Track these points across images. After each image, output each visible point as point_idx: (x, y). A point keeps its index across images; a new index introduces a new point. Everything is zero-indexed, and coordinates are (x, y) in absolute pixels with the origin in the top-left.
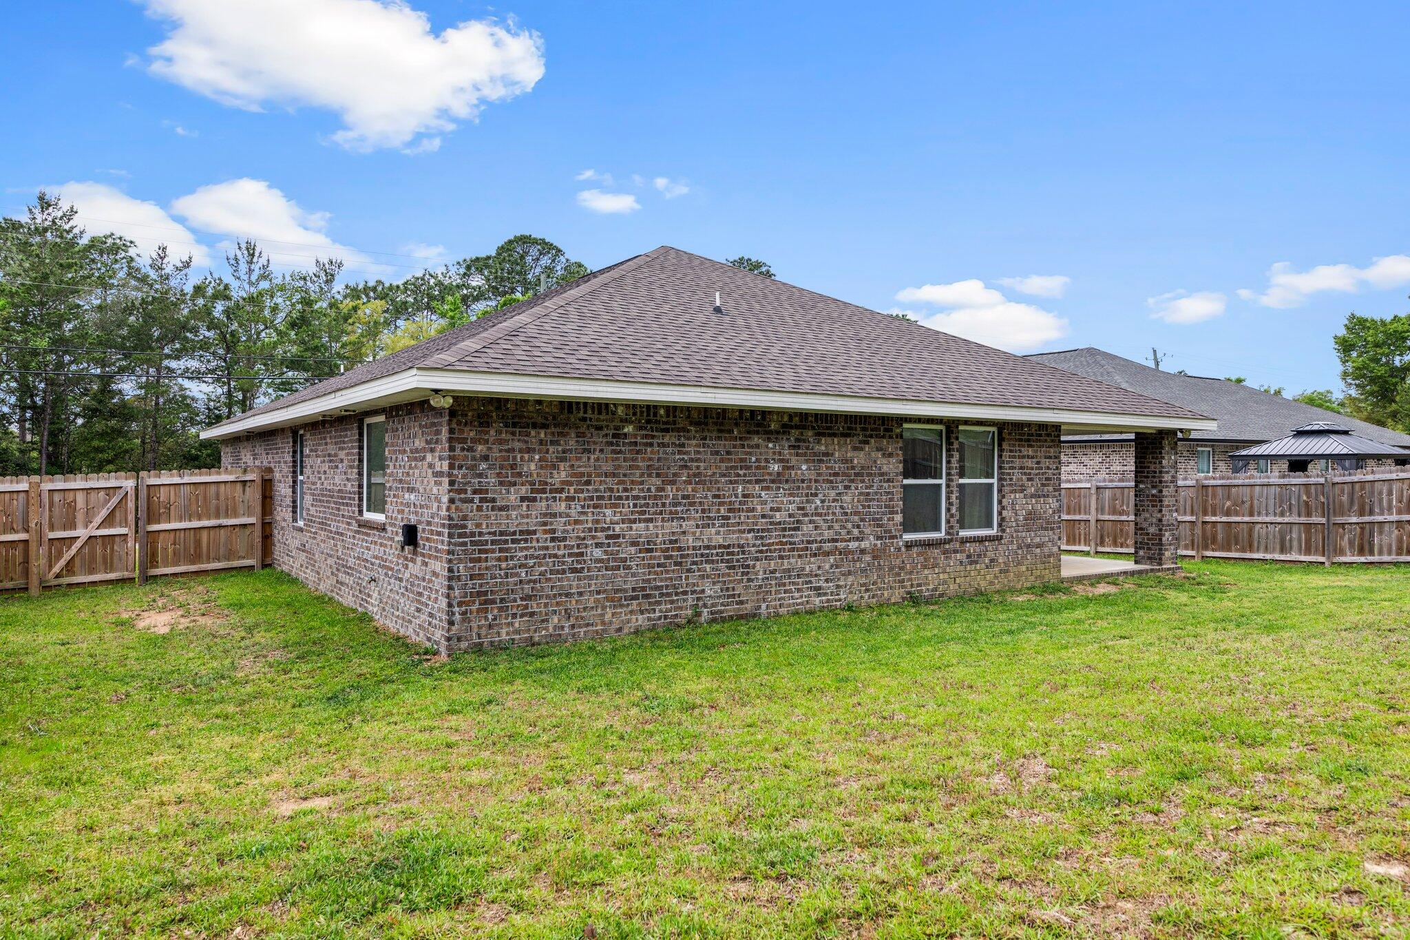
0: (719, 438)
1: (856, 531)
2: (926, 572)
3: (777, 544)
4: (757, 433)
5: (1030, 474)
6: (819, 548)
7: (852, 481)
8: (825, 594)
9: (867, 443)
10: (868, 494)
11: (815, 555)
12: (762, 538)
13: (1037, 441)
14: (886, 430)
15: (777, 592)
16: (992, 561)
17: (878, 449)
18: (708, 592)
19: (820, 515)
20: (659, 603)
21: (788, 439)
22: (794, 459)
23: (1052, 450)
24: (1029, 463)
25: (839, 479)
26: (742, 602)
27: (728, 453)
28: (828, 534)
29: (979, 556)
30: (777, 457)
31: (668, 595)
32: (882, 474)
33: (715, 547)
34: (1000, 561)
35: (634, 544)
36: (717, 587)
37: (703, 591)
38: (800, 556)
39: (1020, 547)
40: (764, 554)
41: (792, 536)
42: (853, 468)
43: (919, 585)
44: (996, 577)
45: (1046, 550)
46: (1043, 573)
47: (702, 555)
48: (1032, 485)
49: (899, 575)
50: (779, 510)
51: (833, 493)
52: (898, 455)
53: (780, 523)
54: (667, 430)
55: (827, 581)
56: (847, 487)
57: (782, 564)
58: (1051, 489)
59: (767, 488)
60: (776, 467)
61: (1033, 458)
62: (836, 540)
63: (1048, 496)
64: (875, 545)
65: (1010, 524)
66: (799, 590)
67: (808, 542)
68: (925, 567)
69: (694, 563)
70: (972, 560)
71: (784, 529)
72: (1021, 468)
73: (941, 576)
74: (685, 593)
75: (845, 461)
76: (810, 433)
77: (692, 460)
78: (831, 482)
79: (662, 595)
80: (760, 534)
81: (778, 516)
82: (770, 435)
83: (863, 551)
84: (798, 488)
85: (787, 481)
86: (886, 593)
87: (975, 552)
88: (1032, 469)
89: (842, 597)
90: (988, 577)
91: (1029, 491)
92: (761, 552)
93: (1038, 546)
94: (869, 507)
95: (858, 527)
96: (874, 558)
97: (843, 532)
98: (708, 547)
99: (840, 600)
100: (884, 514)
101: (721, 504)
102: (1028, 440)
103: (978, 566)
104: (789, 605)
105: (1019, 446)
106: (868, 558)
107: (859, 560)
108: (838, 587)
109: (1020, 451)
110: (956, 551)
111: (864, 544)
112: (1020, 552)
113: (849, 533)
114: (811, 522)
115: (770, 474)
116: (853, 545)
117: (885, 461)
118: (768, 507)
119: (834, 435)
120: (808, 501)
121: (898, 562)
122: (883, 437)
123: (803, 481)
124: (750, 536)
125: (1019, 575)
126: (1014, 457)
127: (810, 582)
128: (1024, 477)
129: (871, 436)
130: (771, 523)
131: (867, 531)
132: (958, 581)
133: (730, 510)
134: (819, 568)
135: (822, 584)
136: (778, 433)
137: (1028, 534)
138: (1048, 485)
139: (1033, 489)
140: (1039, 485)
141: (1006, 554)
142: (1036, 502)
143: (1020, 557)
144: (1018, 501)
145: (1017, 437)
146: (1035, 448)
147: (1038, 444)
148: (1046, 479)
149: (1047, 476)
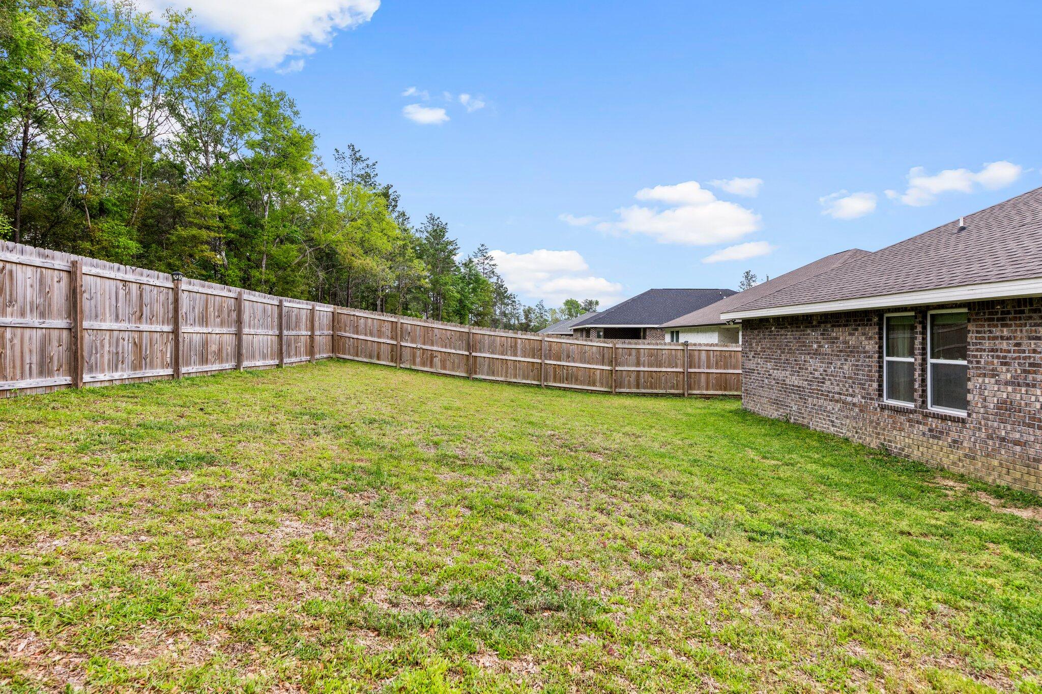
0: (797, 331)
1: (851, 390)
2: (895, 432)
3: (816, 390)
4: (809, 327)
5: (1005, 357)
6: (833, 397)
7: (848, 356)
8: (836, 427)
9: (856, 330)
10: (857, 365)
11: (831, 401)
12: (810, 385)
13: (1015, 319)
14: (868, 320)
15: (816, 417)
16: (955, 441)
17: (864, 334)
18: (794, 409)
19: (833, 376)
20: (780, 408)
21: (820, 330)
22: (822, 341)
24: (1004, 345)
25: (842, 354)
26: (803, 418)
27: (799, 338)
28: (837, 389)
29: (941, 433)
30: (816, 340)
31: (783, 405)
32: (865, 352)
33: (795, 386)
34: (965, 444)
35: (774, 379)
36: (796, 406)
37: (791, 408)
38: (825, 399)
39: (990, 437)
40: (811, 394)
41: (822, 387)
42: (849, 347)
43: (890, 441)
44: (960, 460)
45: (1032, 452)
46: (1026, 477)
47: (792, 389)
48: (1008, 371)
49: (876, 428)
50: (816, 370)
51: (839, 363)
52: (875, 338)
53: (817, 378)
54: (782, 328)
55: (837, 418)
56: (846, 360)
57: (818, 402)
59: (811, 358)
61: (1008, 339)
62: (840, 394)
63: (1034, 386)
64: (861, 402)
65: (976, 410)
66: (825, 420)
67: (829, 392)
68: (894, 428)
69: (790, 393)
70: (936, 434)
71: (818, 382)
72: (992, 350)
73: (907, 440)
74: (787, 406)
75: (845, 342)
76: (829, 326)
77: (789, 342)
78: (838, 356)
79: (781, 405)
80: (810, 382)
81: (817, 374)
82: (814, 328)
83: (854, 404)
84: (824, 358)
85: (820, 354)
86: (868, 438)
87: (937, 427)
88: (1009, 351)
89: (844, 432)
90: (951, 456)
91: (1002, 377)
92: (810, 392)
93: (1016, 443)
94: (858, 374)
95: (852, 387)
96: (861, 411)
97: (844, 389)
98: (793, 386)
100: (866, 380)
101: (797, 364)
102: (1003, 319)
103: (940, 443)
104: (821, 427)
105: (989, 326)
106: (857, 410)
107: (852, 409)
108: (842, 424)
109: (991, 332)
110: (918, 422)
111: (855, 400)
112: (990, 442)
113: (847, 390)
114: (830, 380)
115: (813, 350)
116: (849, 399)
117: (866, 342)
118: (813, 368)
119: (840, 326)
120: (828, 367)
121: (875, 418)
122: (867, 325)
123: (826, 355)
124: (806, 383)
125: (990, 469)
126: (984, 338)
127: (829, 416)
128: (996, 361)
129: (859, 325)
130: (814, 378)
131: (857, 391)
132: (921, 449)
133: (800, 368)
134: (833, 409)
135: (834, 419)
136: (816, 326)
137: (1002, 425)
138: (1035, 372)
139: (1009, 376)
140: (1019, 371)
141: (972, 440)
142: (1014, 391)
143: (990, 448)
144: (988, 386)
145: (987, 316)
146: (1013, 328)
147: (1018, 322)
148: (1031, 365)
149: (1032, 361)
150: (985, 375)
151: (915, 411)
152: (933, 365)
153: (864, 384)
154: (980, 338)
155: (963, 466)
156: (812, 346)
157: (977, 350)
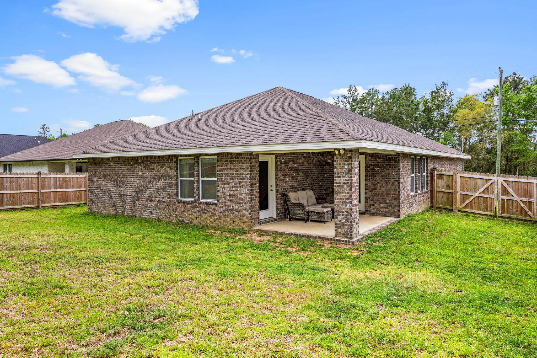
0: (128, 165)
1: (162, 195)
2: (185, 213)
3: (141, 196)
4: (136, 163)
5: (232, 176)
6: (151, 199)
7: (160, 178)
8: (153, 214)
9: (165, 165)
10: (165, 182)
11: (150, 201)
12: (137, 194)
13: (236, 161)
14: (171, 160)
15: (141, 211)
16: (212, 213)
17: (169, 167)
18: (126, 208)
19: (151, 188)
20: (117, 208)
21: (143, 165)
22: (145, 171)
23: (245, 165)
24: (232, 171)
25: (157, 177)
26: (133, 212)
27: (130, 169)
28: (154, 195)
29: (207, 210)
30: (141, 170)
31: (119, 206)
32: (169, 176)
33: (127, 195)
34: (217, 214)
35: (113, 192)
36: (128, 206)
37: (125, 207)
38: (147, 201)
39: (227, 210)
40: (138, 199)
41: (144, 194)
42: (160, 174)
43: (183, 217)
44: (214, 221)
45: (242, 213)
46: (240, 224)
47: (125, 197)
48: (233, 182)
49: (175, 212)
50: (141, 186)
51: (155, 182)
52: (175, 169)
53: (141, 190)
54: (118, 164)
55: (154, 210)
56: (159, 180)
57: (142, 203)
58: (244, 184)
59: (138, 180)
60: (140, 173)
61: (233, 169)
62: (156, 197)
63: (242, 187)
64: (167, 200)
65: (221, 199)
66: (146, 211)
67: (149, 197)
68: (185, 211)
69: (124, 199)
70: (204, 211)
71: (143, 192)
72: (227, 174)
73: (191, 216)
74: (122, 207)
75: (158, 171)
76: (149, 163)
77: (123, 171)
78: (154, 178)
79: (118, 206)
80: (137, 193)
81: (141, 188)
82: (139, 164)
83: (164, 202)
84: (146, 180)
85: (143, 178)
86: (171, 218)
87: (204, 208)
88: (233, 174)
89: (158, 216)
90: (211, 220)
91: (231, 184)
92: (137, 198)
93: (237, 210)
94: (165, 187)
95: (162, 193)
96: (167, 205)
97: (158, 195)
98: (126, 195)
99: (157, 217)
100: (170, 190)
101: (129, 184)
102: (231, 161)
103: (206, 215)
104: (144, 216)
105: (226, 164)
106: (165, 204)
107: (162, 205)
108: (157, 212)
109: (227, 166)
110: (196, 207)
111: (164, 200)
112: (227, 212)
113: (160, 195)
114: (149, 190)
115: (139, 175)
116: (161, 199)
117: (170, 171)
118: (139, 185)
119: (155, 163)
120: (148, 184)
121: (175, 207)
122: (170, 163)
123: (147, 178)
124: (135, 193)
125: (227, 223)
126: (224, 169)
127: (149, 209)
128: (228, 178)
129: (166, 163)
130: (140, 190)
131: (165, 195)
132: (198, 219)
133: (130, 185)
134: (152, 205)
135: (152, 211)
136: (141, 163)
137: (231, 204)
138: (243, 182)
139: (234, 184)
140: (237, 182)
141: (220, 212)
142: (236, 190)
143: (227, 214)
144: (226, 188)
145: (225, 160)
146: (235, 165)
147: (237, 162)
148: (241, 179)
149: (242, 177)
150: (224, 184)
151: (195, 202)
152: (202, 181)
153: (169, 192)
154: (223, 169)
155: (216, 223)
156: (138, 173)
157: (221, 174)
